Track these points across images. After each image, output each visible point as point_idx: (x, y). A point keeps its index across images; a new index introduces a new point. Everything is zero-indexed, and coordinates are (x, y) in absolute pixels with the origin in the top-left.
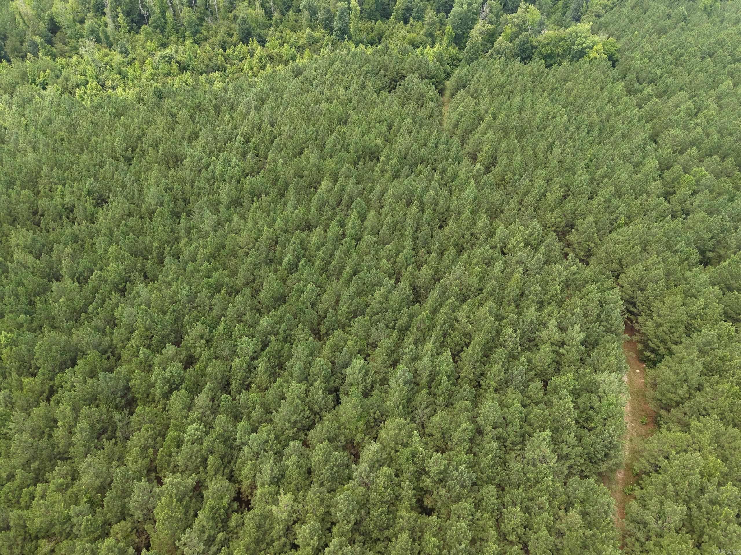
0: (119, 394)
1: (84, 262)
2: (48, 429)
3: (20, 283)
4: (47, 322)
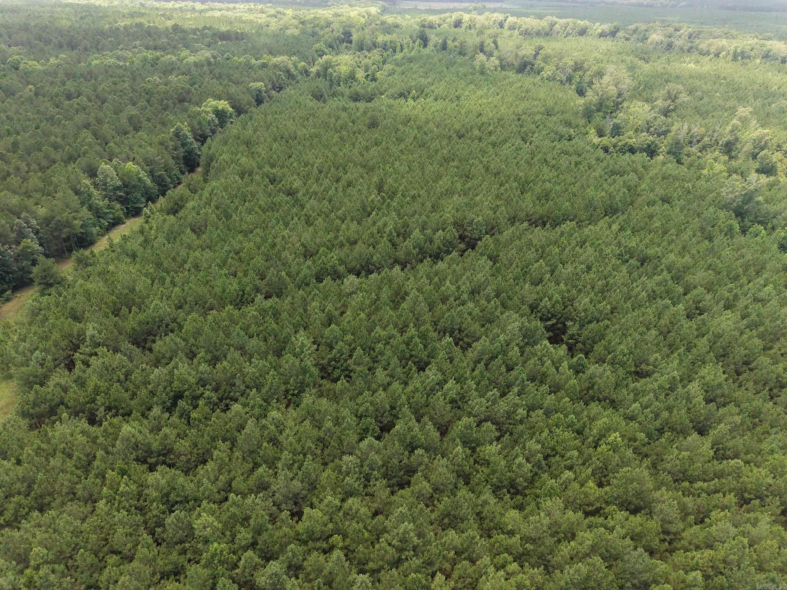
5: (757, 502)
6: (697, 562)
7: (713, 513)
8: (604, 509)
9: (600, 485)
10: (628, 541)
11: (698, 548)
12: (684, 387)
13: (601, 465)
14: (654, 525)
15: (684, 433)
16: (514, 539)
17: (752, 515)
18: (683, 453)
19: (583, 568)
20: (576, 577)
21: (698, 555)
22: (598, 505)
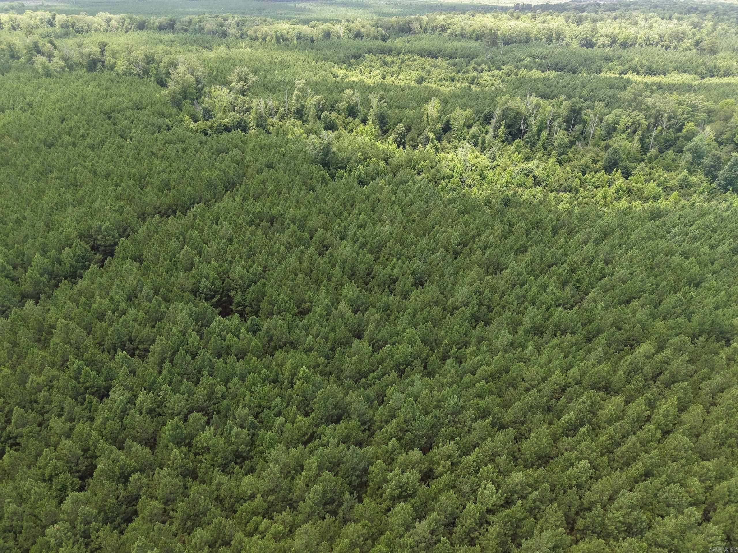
0: (358, 473)
1: (384, 333)
2: (294, 472)
3: (333, 330)
4: (336, 371)
5: (408, 369)
6: (390, 432)
7: (387, 391)
8: (316, 432)
9: (307, 415)
10: (342, 446)
11: (387, 422)
12: (336, 309)
13: (301, 398)
14: (354, 422)
15: (349, 343)
16: (256, 500)
17: (409, 379)
18: (354, 358)
19: (318, 487)
20: (316, 497)
21: (388, 427)
22: (311, 431)
